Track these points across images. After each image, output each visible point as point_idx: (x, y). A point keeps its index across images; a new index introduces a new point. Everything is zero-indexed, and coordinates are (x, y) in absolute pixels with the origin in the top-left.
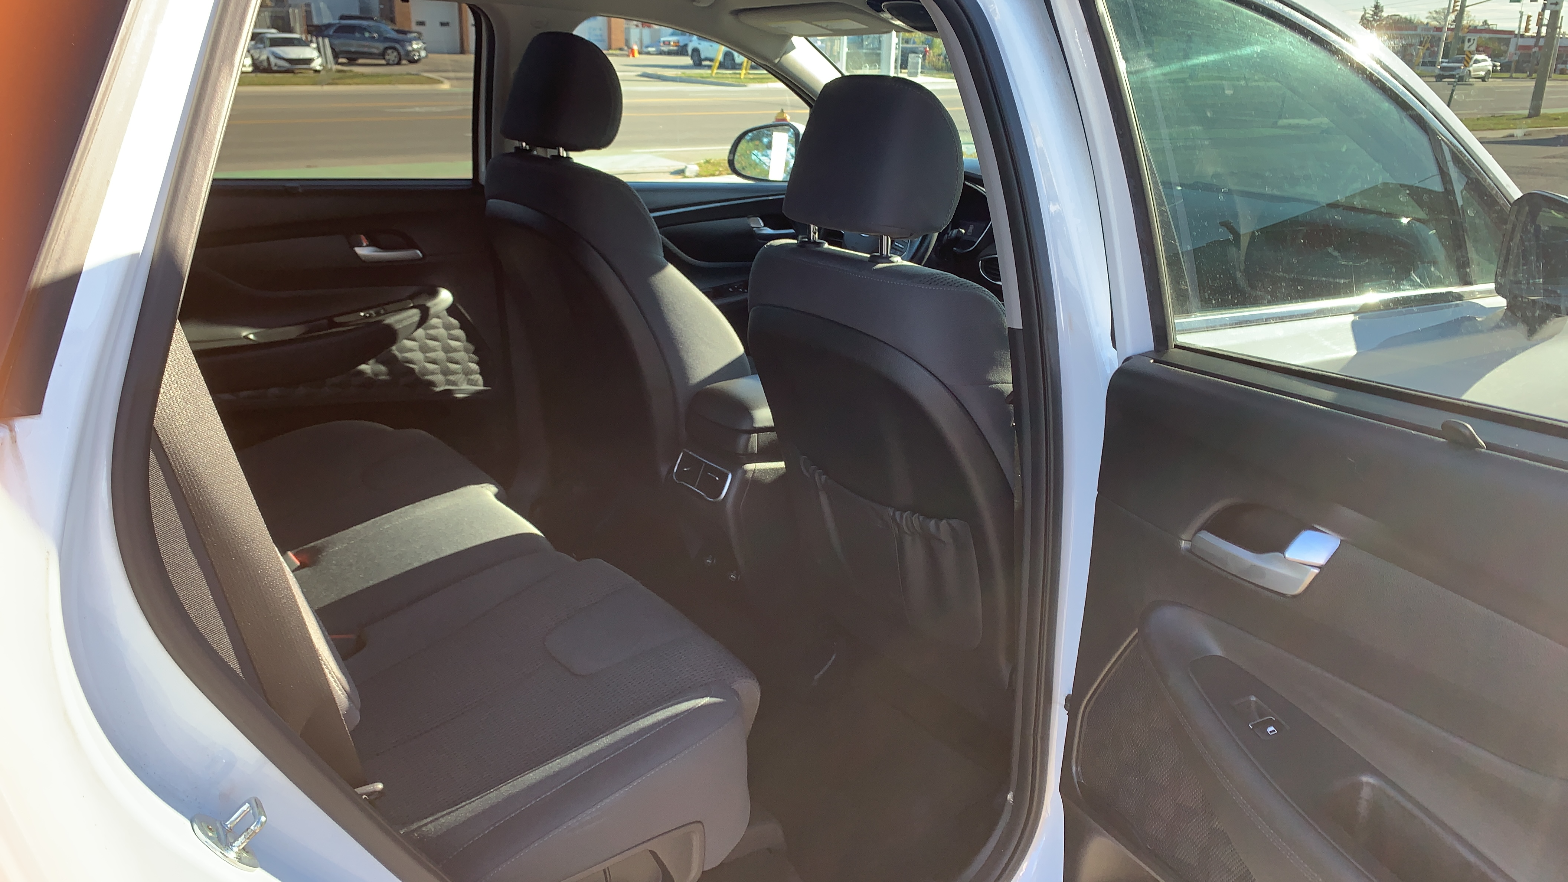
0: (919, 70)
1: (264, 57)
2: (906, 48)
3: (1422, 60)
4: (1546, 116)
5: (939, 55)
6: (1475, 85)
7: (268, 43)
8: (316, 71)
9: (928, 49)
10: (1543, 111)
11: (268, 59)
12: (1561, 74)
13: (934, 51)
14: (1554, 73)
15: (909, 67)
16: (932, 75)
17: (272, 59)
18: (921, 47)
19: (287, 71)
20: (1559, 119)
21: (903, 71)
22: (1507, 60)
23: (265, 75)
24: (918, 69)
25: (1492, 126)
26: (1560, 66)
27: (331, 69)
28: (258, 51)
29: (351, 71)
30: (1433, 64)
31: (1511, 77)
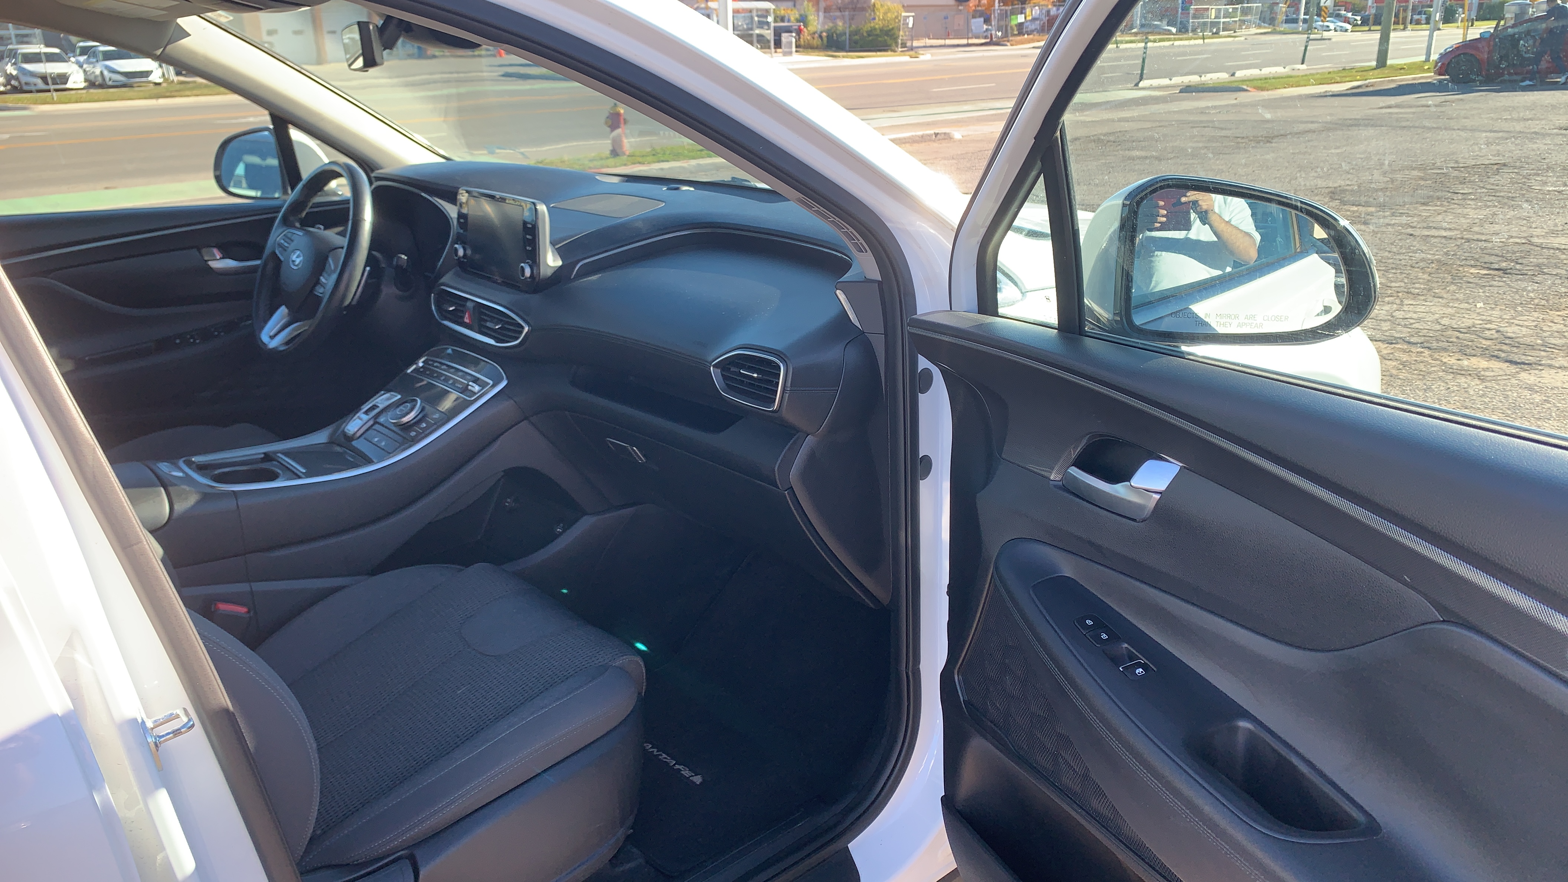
0: (794, 49)
1: (98, 71)
2: (780, 27)
3: (1285, 18)
4: (1392, 66)
5: (814, 33)
6: (1333, 40)
7: (101, 57)
8: (157, 84)
9: (802, 27)
10: (1389, 62)
11: (102, 73)
12: (1416, 24)
13: (809, 29)
14: (1410, 23)
15: (783, 46)
16: (808, 54)
17: (106, 73)
18: (794, 25)
19: (124, 86)
20: (1404, 68)
21: (778, 50)
22: (1367, 14)
23: (100, 91)
24: (791, 47)
25: (1338, 79)
26: (1416, 17)
27: (173, 81)
28: (91, 66)
29: (195, 82)
30: (1295, 21)
31: (1370, 30)
